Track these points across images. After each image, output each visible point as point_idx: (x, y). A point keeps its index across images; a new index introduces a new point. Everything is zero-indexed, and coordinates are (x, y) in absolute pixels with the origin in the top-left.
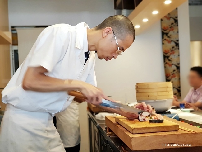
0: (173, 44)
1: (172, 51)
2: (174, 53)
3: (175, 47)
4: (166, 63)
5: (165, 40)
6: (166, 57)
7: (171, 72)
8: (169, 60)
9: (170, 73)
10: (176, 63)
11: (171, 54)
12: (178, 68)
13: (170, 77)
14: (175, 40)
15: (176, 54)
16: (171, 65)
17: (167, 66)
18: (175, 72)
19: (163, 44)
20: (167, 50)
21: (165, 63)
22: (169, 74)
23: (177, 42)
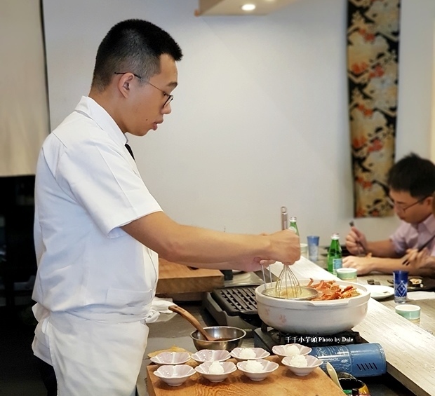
0: (381, 45)
1: (378, 70)
2: (381, 74)
3: (388, 55)
4: (357, 106)
5: (357, 30)
6: (355, 87)
7: (370, 135)
8: (366, 97)
9: (367, 137)
10: (385, 107)
11: (372, 76)
12: (392, 121)
13: (365, 150)
14: (387, 31)
15: (388, 77)
16: (369, 113)
17: (358, 114)
18: (380, 135)
19: (349, 43)
20: (360, 65)
21: (353, 105)
22: (363, 138)
23: (394, 38)
